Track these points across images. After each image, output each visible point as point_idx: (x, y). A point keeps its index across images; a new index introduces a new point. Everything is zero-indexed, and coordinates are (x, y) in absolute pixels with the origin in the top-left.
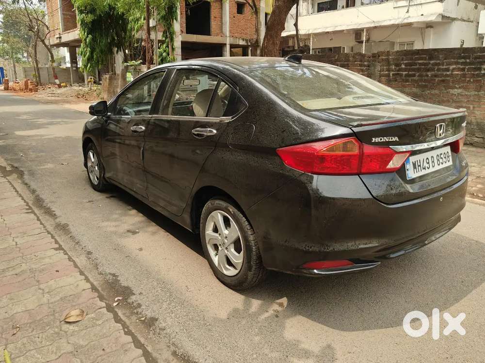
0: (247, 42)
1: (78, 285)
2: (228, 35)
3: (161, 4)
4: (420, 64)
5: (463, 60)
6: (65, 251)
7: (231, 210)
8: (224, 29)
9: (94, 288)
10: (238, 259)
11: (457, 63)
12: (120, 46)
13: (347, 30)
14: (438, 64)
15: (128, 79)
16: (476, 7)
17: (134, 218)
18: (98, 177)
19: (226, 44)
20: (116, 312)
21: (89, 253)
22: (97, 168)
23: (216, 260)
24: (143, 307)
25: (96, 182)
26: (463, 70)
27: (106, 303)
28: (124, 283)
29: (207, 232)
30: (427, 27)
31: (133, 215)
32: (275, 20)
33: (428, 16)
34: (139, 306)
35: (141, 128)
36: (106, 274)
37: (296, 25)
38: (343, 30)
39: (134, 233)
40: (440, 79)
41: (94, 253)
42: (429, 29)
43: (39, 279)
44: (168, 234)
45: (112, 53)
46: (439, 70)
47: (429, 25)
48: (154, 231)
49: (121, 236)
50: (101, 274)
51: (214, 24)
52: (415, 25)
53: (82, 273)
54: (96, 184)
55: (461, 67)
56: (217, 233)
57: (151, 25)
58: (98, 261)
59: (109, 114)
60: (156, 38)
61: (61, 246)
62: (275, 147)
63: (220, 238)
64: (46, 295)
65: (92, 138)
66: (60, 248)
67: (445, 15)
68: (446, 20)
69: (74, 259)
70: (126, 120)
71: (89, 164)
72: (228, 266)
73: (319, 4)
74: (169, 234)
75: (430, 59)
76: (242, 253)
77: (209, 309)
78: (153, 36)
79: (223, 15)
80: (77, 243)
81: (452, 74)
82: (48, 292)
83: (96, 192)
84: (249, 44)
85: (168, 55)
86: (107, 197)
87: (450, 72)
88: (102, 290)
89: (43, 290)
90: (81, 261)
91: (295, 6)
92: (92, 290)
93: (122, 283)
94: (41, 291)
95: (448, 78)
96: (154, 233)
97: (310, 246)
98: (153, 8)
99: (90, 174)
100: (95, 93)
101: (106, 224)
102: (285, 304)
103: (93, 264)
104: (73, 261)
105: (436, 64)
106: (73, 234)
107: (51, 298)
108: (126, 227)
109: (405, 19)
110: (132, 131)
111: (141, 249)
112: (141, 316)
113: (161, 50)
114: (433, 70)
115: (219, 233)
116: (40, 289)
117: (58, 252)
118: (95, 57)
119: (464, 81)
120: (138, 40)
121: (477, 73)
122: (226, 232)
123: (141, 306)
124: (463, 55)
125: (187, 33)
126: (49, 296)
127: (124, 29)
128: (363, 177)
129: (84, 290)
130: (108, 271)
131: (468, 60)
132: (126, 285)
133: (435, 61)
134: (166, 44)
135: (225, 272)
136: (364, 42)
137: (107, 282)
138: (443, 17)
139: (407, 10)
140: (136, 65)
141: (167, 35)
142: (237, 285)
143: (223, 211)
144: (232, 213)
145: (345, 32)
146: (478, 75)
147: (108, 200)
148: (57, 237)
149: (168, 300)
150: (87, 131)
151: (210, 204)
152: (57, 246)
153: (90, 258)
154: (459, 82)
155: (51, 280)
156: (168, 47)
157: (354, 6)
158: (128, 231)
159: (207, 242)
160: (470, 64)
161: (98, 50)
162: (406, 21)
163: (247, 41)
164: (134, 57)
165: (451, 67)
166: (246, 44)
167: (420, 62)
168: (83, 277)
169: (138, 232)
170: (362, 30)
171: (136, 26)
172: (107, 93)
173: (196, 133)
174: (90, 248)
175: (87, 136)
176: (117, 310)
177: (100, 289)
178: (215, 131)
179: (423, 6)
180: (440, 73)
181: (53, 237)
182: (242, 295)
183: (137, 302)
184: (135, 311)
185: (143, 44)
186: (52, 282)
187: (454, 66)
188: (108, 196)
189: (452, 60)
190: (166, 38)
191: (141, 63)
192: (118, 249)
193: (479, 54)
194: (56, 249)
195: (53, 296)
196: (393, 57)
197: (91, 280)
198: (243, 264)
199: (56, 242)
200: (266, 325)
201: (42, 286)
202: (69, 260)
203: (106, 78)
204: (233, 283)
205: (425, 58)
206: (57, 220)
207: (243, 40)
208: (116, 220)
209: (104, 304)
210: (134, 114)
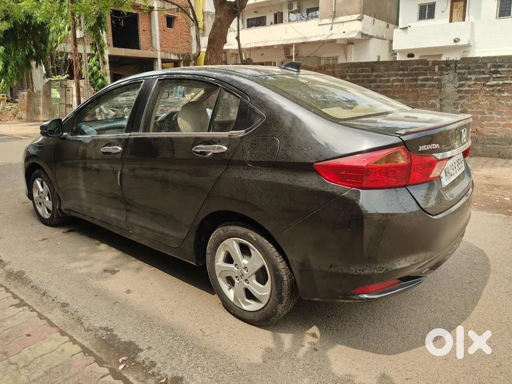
0: (179, 57)
1: (63, 350)
2: (158, 49)
3: (92, 13)
4: (364, 76)
5: (401, 72)
6: (30, 307)
7: (252, 236)
8: (154, 43)
9: (85, 351)
10: (264, 291)
11: (396, 75)
12: (39, 58)
13: (277, 45)
14: (381, 76)
15: (53, 96)
16: (388, 27)
17: (107, 255)
18: (51, 209)
19: (157, 59)
20: (125, 377)
21: (64, 305)
22: (47, 199)
23: (230, 294)
24: (159, 365)
25: (47, 215)
26: (402, 81)
27: (108, 367)
28: (124, 338)
29: (217, 264)
30: (349, 44)
31: (105, 250)
32: (217, 33)
33: (349, 34)
34: (153, 364)
35: (118, 149)
36: (96, 330)
37: (238, 38)
38: (274, 46)
39: (113, 272)
40: (382, 89)
41: (71, 304)
42: (350, 45)
43: (5, 350)
44: (154, 268)
45: (29, 67)
46: (380, 81)
47: (350, 42)
48: (137, 267)
49: (98, 277)
50: (88, 330)
51: (143, 38)
52: (338, 42)
53: (63, 333)
54: (47, 217)
55: (401, 78)
56: (232, 263)
57: (78, 36)
58: (80, 314)
59: (65, 134)
60: (85, 51)
61: (23, 300)
62: (312, 161)
63: (236, 269)
64: (23, 371)
65: (39, 164)
66: (22, 304)
67: (365, 33)
68: (365, 38)
69: (45, 316)
70: (86, 140)
71: (36, 195)
72: (247, 300)
73: (248, 20)
74: (156, 269)
75: (373, 70)
76: (269, 283)
77: (237, 354)
78: (80, 49)
79: (152, 28)
80: (44, 294)
81: (392, 85)
82: (24, 367)
83: (48, 228)
84: (181, 58)
85: (99, 69)
86: (64, 232)
87: (391, 83)
88: (97, 351)
89: (16, 364)
90: (56, 316)
91: (236, 19)
92: (85, 354)
93: (121, 337)
94: (13, 367)
95: (389, 89)
96: (138, 270)
97: (361, 270)
98: (79, 17)
99: (37, 206)
100: (10, 112)
101: (73, 265)
102: (318, 333)
103: (73, 318)
104: (46, 318)
105: (377, 76)
106: (35, 283)
107: (32, 373)
108: (101, 266)
109: (329, 36)
110: (103, 152)
111: (129, 292)
112: (159, 377)
113: (91, 64)
114: (375, 81)
115: (234, 263)
116: (11, 364)
117: (21, 309)
118: (10, 71)
119: (404, 92)
120: (62, 54)
121: (414, 83)
122: (245, 261)
123: (156, 364)
124: (401, 67)
125: (115, 46)
126: (27, 371)
127: (44, 40)
128: (409, 188)
129: (73, 355)
130: (97, 325)
131: (406, 72)
132: (127, 340)
133: (377, 73)
134: (96, 57)
135: (245, 307)
136: (294, 57)
137: (100, 339)
138: (362, 34)
139: (331, 28)
140: (62, 80)
141: (96, 48)
142: (262, 320)
143: (240, 238)
144: (255, 239)
145: (275, 47)
146: (415, 86)
147: (66, 236)
148: (12, 290)
149: (186, 351)
150: (28, 157)
151: (221, 232)
152: (17, 301)
153: (68, 312)
154: (399, 92)
155: (23, 349)
156: (99, 61)
157: (282, 22)
158: (105, 271)
159: (218, 275)
160: (408, 75)
161: (12, 63)
162: (330, 38)
163: (178, 55)
164: (57, 72)
165: (392, 79)
166: (178, 59)
167: (363, 74)
168: (66, 338)
169: (118, 271)
170: (291, 45)
171: (60, 38)
172: (26, 112)
173: (199, 151)
174: (64, 298)
175: (31, 161)
176: (126, 375)
177: (94, 351)
178: (226, 148)
179: (345, 24)
180: (381, 84)
181: (7, 290)
182: (268, 330)
183: (149, 361)
184: (150, 372)
185: (69, 57)
186: (25, 351)
187: (394, 78)
188: (65, 230)
189: (393, 72)
190: (96, 51)
191: (68, 78)
192: (99, 294)
193: (415, 66)
194: (18, 306)
195: (33, 371)
196: (338, 70)
197: (79, 340)
198: (270, 296)
199: (15, 297)
200: (308, 362)
201: (13, 359)
202: (41, 319)
203: (24, 95)
204: (257, 318)
205: (368, 70)
206: (7, 268)
207: (175, 54)
208: (85, 259)
209: (106, 371)
210: (96, 132)
